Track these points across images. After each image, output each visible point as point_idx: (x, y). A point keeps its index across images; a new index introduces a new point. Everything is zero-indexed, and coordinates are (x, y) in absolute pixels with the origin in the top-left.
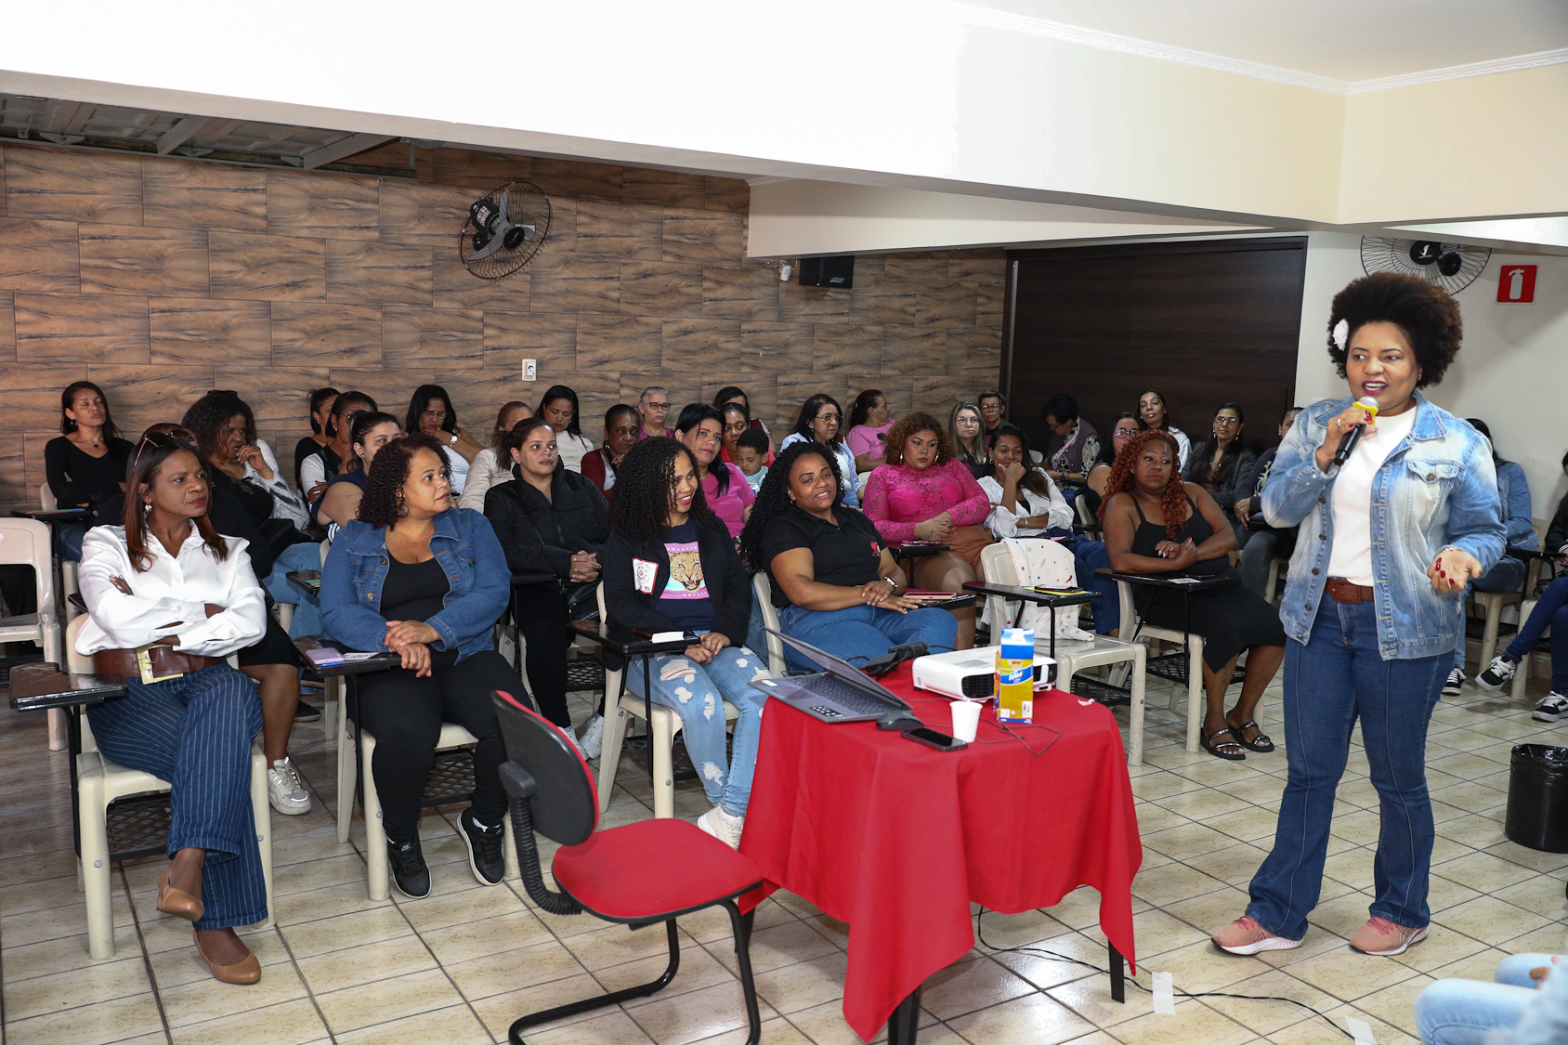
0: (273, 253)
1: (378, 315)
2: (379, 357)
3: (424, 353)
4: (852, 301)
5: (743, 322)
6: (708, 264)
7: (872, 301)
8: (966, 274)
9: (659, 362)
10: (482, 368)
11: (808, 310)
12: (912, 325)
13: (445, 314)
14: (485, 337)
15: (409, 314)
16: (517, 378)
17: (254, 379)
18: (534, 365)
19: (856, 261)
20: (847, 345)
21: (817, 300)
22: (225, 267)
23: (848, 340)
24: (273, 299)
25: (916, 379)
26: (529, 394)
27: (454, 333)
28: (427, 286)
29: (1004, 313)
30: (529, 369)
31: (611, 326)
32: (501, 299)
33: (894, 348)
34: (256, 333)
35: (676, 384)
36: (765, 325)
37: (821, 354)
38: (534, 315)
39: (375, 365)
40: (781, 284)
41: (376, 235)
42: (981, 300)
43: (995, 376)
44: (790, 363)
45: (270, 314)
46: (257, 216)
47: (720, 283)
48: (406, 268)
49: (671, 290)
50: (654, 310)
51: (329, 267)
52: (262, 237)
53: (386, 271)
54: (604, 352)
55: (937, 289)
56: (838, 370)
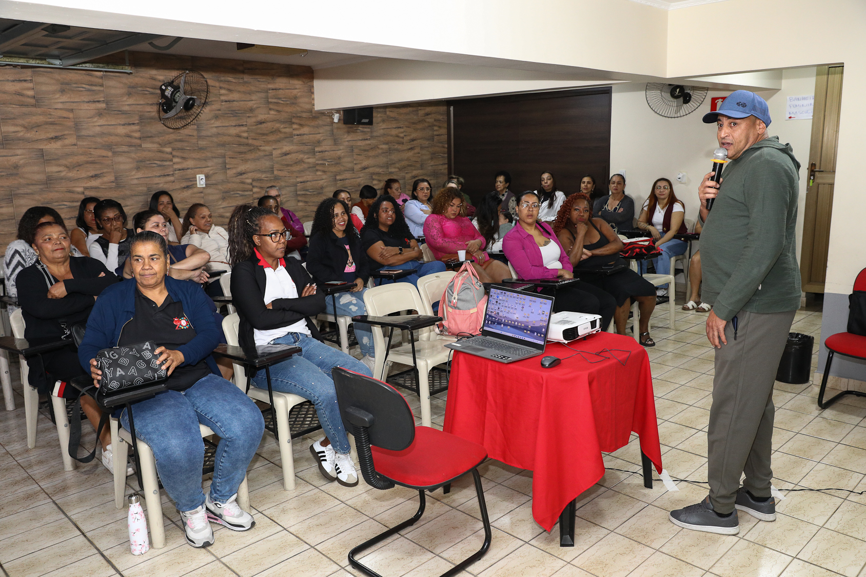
0: (41, 119)
1: (110, 154)
2: (113, 179)
3: (139, 175)
4: (371, 132)
5: (316, 146)
6: (294, 115)
7: (382, 132)
8: (427, 114)
9: (273, 171)
10: (174, 182)
11: (349, 138)
12: (403, 143)
13: (149, 151)
14: (174, 163)
15: (128, 152)
16: (195, 186)
17: (37, 197)
18: (204, 178)
19: (374, 109)
20: (371, 156)
21: (353, 132)
22: (12, 129)
23: (371, 153)
24: (44, 147)
25: (407, 173)
26: (202, 195)
27: (156, 162)
28: (137, 135)
29: (448, 134)
30: (201, 180)
31: (245, 153)
32: (181, 141)
33: (395, 157)
34: (35, 168)
35: (283, 184)
36: (328, 148)
37: (358, 162)
38: (201, 149)
39: (111, 184)
40: (334, 125)
41: (103, 105)
42: (436, 128)
43: (445, 169)
44: (342, 168)
45: (43, 157)
46: (28, 97)
47: (301, 125)
48: (124, 125)
49: (275, 131)
50: (268, 143)
51: (77, 126)
52: (33, 109)
53: (112, 127)
54: (242, 168)
55: (414, 123)
56: (367, 171)
